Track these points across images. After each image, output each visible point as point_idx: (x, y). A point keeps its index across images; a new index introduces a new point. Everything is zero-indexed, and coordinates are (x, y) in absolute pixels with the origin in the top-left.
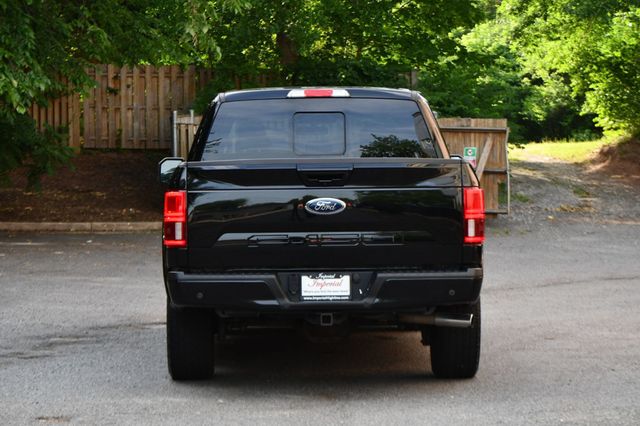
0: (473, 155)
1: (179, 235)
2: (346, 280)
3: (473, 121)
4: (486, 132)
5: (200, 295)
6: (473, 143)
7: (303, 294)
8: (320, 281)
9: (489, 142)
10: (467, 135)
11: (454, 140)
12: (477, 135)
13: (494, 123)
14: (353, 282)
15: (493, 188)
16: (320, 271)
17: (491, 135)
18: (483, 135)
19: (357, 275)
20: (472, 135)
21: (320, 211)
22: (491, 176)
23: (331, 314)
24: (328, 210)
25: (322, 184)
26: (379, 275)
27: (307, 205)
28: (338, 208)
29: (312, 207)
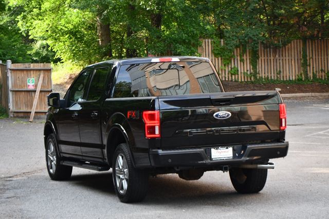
0: (33, 82)
1: (157, 132)
2: (231, 149)
3: (32, 65)
4: (40, 70)
5: (170, 161)
6: (32, 76)
7: (212, 157)
8: (219, 150)
9: (42, 76)
10: (29, 72)
11: (21, 75)
12: (35, 72)
13: (44, 66)
14: (234, 150)
15: (44, 99)
16: (220, 146)
17: (42, 72)
18: (38, 72)
19: (235, 147)
20: (32, 72)
21: (220, 117)
22: (43, 93)
23: (227, 166)
24: (224, 117)
25: (221, 105)
26: (248, 146)
27: (214, 115)
28: (228, 116)
29: (217, 116)
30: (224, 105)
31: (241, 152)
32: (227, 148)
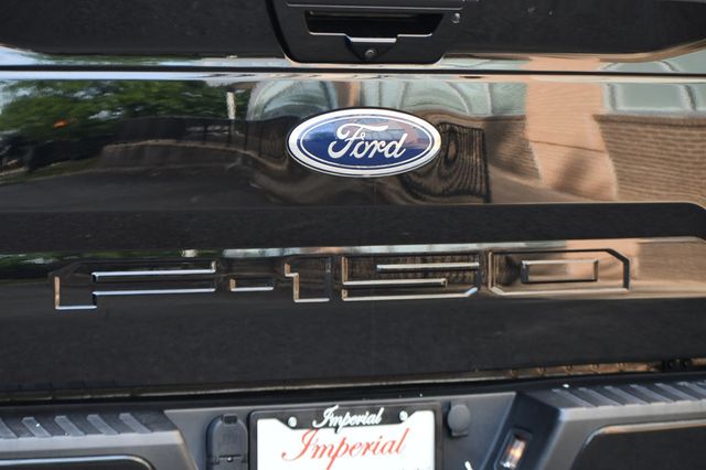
8: (324, 437)
14: (445, 433)
19: (462, 408)
21: (347, 160)
24: (379, 159)
25: (357, 55)
26: (567, 415)
27: (297, 135)
28: (411, 152)
29: (318, 145)
30: (383, 55)
31: (501, 452)
32: (392, 418)
